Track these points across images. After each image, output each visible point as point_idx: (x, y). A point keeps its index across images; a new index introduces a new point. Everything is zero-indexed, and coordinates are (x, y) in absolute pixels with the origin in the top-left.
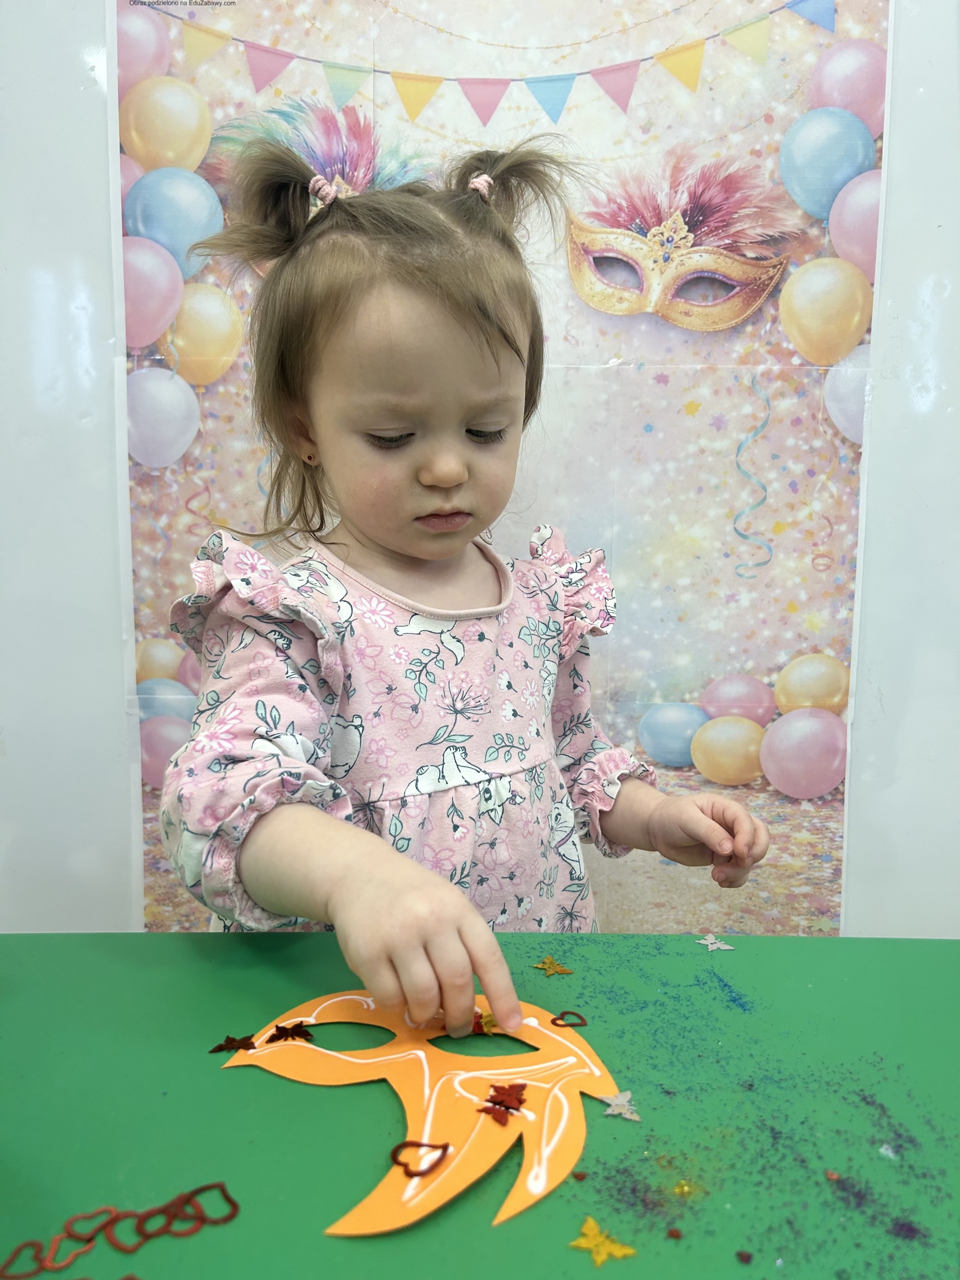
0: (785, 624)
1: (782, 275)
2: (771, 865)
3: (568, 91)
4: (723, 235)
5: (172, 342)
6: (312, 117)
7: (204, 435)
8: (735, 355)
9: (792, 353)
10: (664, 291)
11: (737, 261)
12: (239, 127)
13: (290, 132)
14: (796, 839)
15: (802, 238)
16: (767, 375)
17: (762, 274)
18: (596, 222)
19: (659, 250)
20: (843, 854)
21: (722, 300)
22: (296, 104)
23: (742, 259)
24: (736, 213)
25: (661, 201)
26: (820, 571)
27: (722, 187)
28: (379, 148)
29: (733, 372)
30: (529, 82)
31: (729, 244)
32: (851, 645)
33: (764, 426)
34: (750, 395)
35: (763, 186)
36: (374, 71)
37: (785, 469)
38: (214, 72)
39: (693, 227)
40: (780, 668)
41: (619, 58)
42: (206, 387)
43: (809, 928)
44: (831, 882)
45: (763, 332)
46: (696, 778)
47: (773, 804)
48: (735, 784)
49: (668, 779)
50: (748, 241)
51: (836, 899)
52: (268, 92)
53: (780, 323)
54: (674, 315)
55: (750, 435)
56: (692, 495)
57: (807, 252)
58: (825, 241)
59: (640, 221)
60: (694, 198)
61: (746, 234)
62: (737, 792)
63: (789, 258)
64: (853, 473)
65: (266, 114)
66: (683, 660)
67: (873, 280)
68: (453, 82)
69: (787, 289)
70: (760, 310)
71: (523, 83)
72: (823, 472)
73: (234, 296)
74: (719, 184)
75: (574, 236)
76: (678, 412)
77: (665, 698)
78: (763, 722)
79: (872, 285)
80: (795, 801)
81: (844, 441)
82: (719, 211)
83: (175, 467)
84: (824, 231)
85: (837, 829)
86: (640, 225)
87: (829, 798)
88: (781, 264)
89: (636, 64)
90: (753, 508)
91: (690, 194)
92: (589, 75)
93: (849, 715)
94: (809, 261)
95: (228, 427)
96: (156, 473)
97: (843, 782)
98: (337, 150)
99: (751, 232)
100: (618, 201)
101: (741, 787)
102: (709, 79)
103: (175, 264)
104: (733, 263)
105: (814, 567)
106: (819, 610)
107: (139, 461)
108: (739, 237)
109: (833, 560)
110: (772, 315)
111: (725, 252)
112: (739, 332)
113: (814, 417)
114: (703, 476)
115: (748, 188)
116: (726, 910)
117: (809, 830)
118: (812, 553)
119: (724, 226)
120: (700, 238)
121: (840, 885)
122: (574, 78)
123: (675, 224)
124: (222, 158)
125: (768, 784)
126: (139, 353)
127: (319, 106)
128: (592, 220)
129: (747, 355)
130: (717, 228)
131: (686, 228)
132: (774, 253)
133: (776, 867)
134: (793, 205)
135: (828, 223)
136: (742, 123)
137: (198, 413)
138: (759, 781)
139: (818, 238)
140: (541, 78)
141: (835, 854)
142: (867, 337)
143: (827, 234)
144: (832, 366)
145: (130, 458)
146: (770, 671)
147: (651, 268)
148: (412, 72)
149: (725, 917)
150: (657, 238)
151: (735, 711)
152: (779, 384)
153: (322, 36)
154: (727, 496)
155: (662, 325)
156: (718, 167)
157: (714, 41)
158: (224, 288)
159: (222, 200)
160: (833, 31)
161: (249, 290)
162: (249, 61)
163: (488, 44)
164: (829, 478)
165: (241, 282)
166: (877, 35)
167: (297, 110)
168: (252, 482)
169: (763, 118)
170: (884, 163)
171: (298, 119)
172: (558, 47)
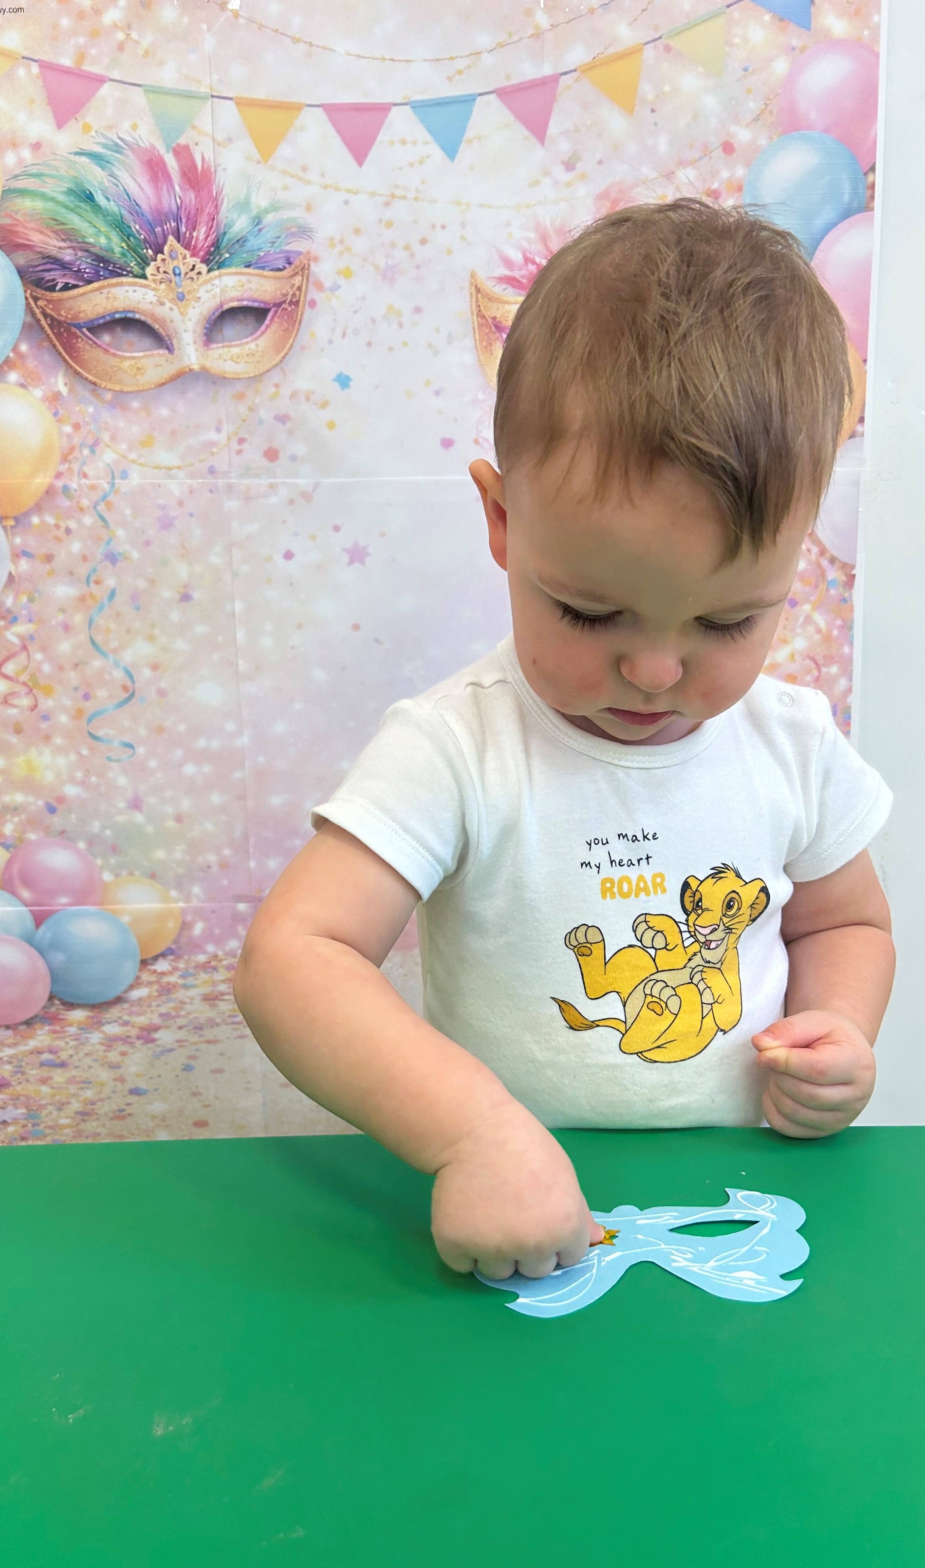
3: (467, 117)
6: (132, 160)
7: (17, 579)
12: (38, 175)
13: (105, 180)
18: (510, 289)
22: (111, 143)
28: (223, 199)
30: (418, 107)
36: (212, 96)
38: (1, 103)
41: (532, 71)
42: (16, 519)
52: (73, 127)
64: (845, 601)
65: (72, 157)
67: (866, 355)
68: (316, 109)
71: (408, 108)
72: (807, 601)
73: (44, 399)
75: (482, 308)
79: (865, 361)
81: (833, 560)
89: (554, 79)
92: (493, 96)
95: (47, 567)
98: (169, 203)
100: (538, 260)
102: (651, 97)
122: (474, 100)
124: (18, 217)
127: (141, 144)
128: (505, 286)
136: (694, 154)
137: (7, 554)
140: (433, 100)
142: (859, 428)
148: (262, 96)
153: (141, 51)
157: (655, 47)
158: (31, 389)
159: (22, 273)
160: (809, 29)
161: (64, 390)
162: (46, 86)
163: (358, 56)
164: (815, 608)
165: (53, 381)
166: (866, 33)
167: (112, 151)
168: (83, 637)
169: (721, 148)
170: (878, 203)
171: (116, 164)
172: (451, 59)
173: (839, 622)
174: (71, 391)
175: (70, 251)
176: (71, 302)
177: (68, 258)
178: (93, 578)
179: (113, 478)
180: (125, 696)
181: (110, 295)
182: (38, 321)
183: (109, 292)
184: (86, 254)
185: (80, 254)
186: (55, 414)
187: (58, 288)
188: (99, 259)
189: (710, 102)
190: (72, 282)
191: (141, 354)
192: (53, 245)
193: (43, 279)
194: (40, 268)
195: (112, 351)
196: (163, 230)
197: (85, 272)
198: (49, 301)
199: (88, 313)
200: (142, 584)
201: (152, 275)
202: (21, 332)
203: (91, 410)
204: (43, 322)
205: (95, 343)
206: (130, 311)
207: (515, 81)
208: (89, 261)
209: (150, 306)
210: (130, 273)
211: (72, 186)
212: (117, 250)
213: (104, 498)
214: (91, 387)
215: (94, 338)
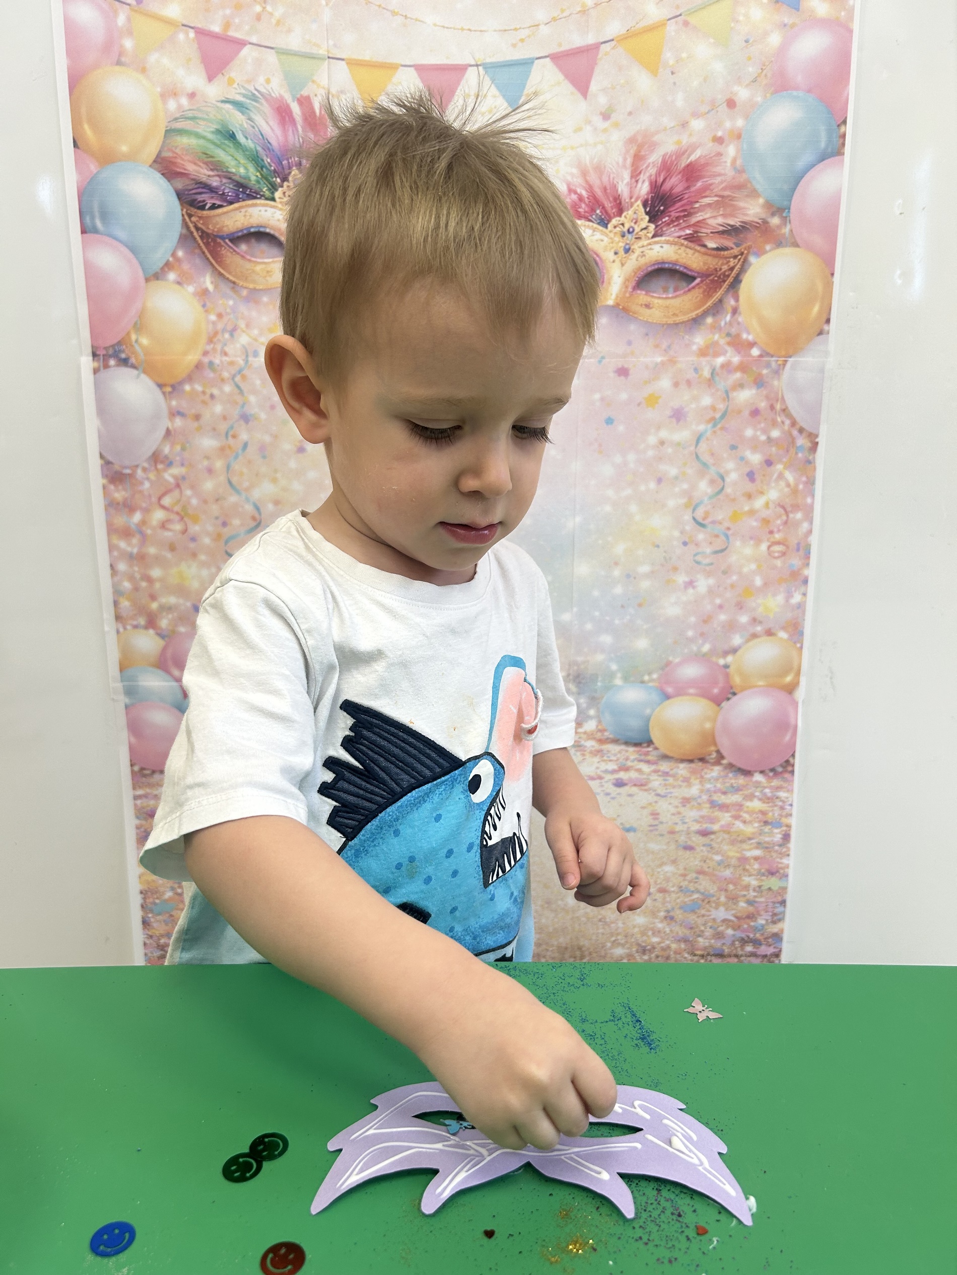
0: (741, 608)
1: (743, 266)
2: (724, 832)
3: (527, 75)
4: (684, 225)
5: (137, 341)
6: (266, 108)
7: (173, 433)
8: (695, 348)
9: (752, 345)
10: (625, 283)
11: (699, 251)
12: (193, 118)
13: (244, 123)
14: (748, 807)
15: (763, 227)
16: (726, 366)
17: (723, 264)
19: (619, 241)
20: (793, 821)
21: (682, 292)
22: (250, 94)
23: (703, 249)
24: (697, 202)
25: (622, 191)
26: (775, 558)
27: (683, 176)
29: (693, 364)
30: (489, 67)
31: (690, 234)
32: (803, 628)
33: (724, 416)
34: (709, 386)
35: (724, 175)
36: (329, 57)
37: (742, 459)
38: (165, 61)
39: (654, 216)
40: (734, 651)
41: (577, 40)
42: (173, 387)
43: (760, 887)
44: (780, 845)
45: (723, 323)
46: (655, 753)
47: (726, 776)
48: (690, 758)
49: (627, 754)
50: (709, 231)
51: (785, 861)
52: (221, 81)
53: (740, 314)
54: (634, 308)
55: (710, 426)
56: (652, 485)
57: (767, 242)
58: (786, 230)
59: (601, 212)
60: (655, 187)
61: (707, 224)
62: (693, 765)
63: (749, 248)
64: (809, 463)
65: (219, 104)
66: (642, 644)
67: (834, 271)
68: (409, 69)
69: (747, 279)
70: (721, 301)
71: (481, 68)
72: (780, 461)
73: (196, 294)
74: (680, 173)
76: (639, 404)
77: (626, 679)
78: (718, 701)
79: (832, 274)
80: (747, 773)
81: (801, 431)
82: (680, 200)
83: (146, 465)
84: (785, 220)
85: (787, 798)
86: (601, 216)
87: (780, 769)
88: (742, 254)
89: (596, 47)
90: (711, 498)
91: (651, 184)
92: (548, 60)
93: (800, 694)
94: (770, 251)
95: (196, 424)
96: (128, 471)
97: (793, 755)
98: (294, 141)
99: (712, 222)
100: (579, 191)
101: (696, 761)
102: (671, 62)
103: (135, 261)
104: (694, 253)
105: (769, 554)
106: (774, 595)
107: (110, 458)
108: (700, 227)
109: (787, 547)
110: (732, 307)
111: (686, 243)
112: (700, 324)
113: (772, 407)
114: (663, 467)
115: (710, 176)
116: (682, 872)
117: (760, 799)
118: (768, 540)
119: (685, 216)
120: (661, 228)
121: (789, 849)
122: (533, 63)
123: (636, 215)
124: (177, 151)
125: (722, 757)
126: (104, 352)
127: (273, 95)
129: (707, 347)
130: (678, 218)
131: (647, 218)
132: (735, 243)
133: (729, 833)
134: (754, 194)
135: (789, 212)
136: (704, 109)
137: (165, 412)
138: (714, 755)
139: (779, 227)
140: (498, 62)
141: (784, 820)
142: (826, 327)
143: (788, 224)
144: (790, 357)
145: (102, 457)
146: (726, 653)
147: (612, 260)
148: (367, 58)
149: (681, 879)
150: (618, 229)
151: (692, 691)
152: (738, 375)
153: (274, 21)
154: (685, 486)
155: (622, 317)
156: (679, 154)
157: (676, 22)
158: (185, 286)
159: (180, 195)
160: (798, 9)
161: (211, 287)
162: (200, 48)
163: (444, 27)
164: (786, 468)
165: (202, 279)
166: (843, 14)
167: (250, 99)
168: (222, 478)
169: (725, 103)
170: (847, 149)
171: (253, 109)
172: (516, 29)
173: (804, 479)
174: (216, 287)
175: (217, 178)
176: (217, 219)
177: (215, 184)
178: (231, 433)
179: (247, 356)
180: (253, 524)
181: (247, 214)
182: (192, 233)
183: (246, 212)
184: (229, 181)
185: (224, 181)
186: (204, 306)
187: (207, 207)
188: (239, 185)
189: (718, 67)
190: (218, 203)
191: (270, 260)
192: (203, 173)
193: (196, 200)
194: (194, 191)
195: (248, 257)
196: (289, 163)
197: (228, 195)
198: (200, 218)
199: (230, 227)
200: (267, 439)
201: (280, 198)
202: (178, 242)
203: (231, 303)
204: (195, 234)
205: (235, 251)
206: (261, 226)
207: (565, 47)
208: (231, 186)
209: (278, 223)
210: (263, 196)
211: (219, 127)
212: (253, 178)
213: (240, 372)
214: (232, 285)
215: (234, 247)
